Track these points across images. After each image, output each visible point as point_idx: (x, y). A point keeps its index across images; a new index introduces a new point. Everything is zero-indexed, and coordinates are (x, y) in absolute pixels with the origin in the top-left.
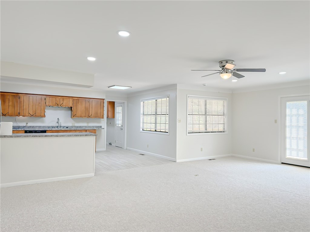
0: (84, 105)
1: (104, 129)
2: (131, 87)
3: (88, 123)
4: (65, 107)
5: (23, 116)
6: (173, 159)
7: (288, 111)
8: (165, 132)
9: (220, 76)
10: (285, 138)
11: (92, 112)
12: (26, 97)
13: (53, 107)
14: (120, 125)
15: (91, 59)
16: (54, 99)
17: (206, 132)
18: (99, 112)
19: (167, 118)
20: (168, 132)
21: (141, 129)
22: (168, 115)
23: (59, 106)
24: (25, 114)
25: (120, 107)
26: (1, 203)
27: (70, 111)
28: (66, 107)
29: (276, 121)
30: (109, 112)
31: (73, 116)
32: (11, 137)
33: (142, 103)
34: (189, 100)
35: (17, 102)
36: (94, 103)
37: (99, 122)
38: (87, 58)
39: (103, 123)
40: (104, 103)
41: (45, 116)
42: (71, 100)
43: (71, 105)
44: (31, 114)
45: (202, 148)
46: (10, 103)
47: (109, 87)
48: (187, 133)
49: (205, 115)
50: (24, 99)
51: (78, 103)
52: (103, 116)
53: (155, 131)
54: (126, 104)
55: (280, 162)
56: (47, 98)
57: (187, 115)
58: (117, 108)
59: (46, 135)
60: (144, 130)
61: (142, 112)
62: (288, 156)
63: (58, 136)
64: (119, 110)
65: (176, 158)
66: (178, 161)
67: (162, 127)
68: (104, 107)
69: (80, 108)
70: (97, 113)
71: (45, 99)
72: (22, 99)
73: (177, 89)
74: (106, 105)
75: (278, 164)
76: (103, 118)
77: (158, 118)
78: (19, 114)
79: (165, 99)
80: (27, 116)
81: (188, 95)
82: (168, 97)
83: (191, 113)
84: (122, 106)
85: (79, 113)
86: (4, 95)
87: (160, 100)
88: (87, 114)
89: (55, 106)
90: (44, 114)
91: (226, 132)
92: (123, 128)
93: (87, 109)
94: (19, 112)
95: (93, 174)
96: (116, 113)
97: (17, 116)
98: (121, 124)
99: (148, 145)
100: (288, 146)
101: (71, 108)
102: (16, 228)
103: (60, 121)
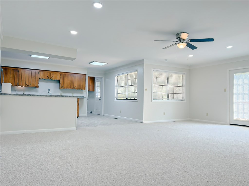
0: (69, 79)
1: (85, 98)
2: (107, 63)
3: (73, 93)
4: (54, 79)
5: (21, 86)
6: (141, 120)
7: (235, 82)
8: (134, 99)
9: (177, 46)
10: (233, 103)
11: (76, 84)
12: (24, 71)
13: (45, 79)
14: (99, 97)
15: (74, 33)
16: (46, 73)
17: (168, 100)
18: (82, 85)
19: (136, 88)
20: (136, 100)
21: (116, 99)
22: (137, 86)
23: (50, 79)
24: (23, 84)
25: (99, 82)
26: (1, 143)
27: (59, 84)
28: (56, 80)
29: (225, 90)
30: (90, 86)
31: (61, 87)
32: (10, 95)
33: (116, 77)
34: (154, 73)
35: (17, 75)
36: (78, 77)
37: (82, 93)
38: (70, 32)
39: (85, 94)
40: (85, 77)
41: (38, 87)
42: (59, 74)
43: (59, 78)
44: (27, 84)
45: (165, 113)
46: (11, 76)
47: (89, 63)
48: (152, 100)
49: (168, 85)
50: (22, 72)
51: (65, 77)
52: (85, 88)
53: (127, 99)
54: (103, 79)
55: (228, 123)
56: (41, 72)
57: (152, 85)
58: (96, 83)
59: (37, 95)
60: (118, 99)
61: (116, 85)
62: (235, 118)
63: (47, 96)
64: (98, 84)
65: (143, 120)
66: (144, 122)
67: (132, 96)
68: (86, 81)
69: (67, 81)
70: (80, 85)
71: (39, 73)
72: (20, 73)
73: (144, 64)
74: (87, 79)
75: (227, 125)
76: (85, 89)
77: (129, 88)
78: (18, 85)
79: (135, 73)
80: (24, 86)
81: (153, 69)
82: (137, 71)
83: (156, 83)
84: (100, 81)
85: (65, 85)
86: (6, 69)
87: (131, 74)
88: (72, 86)
89: (46, 79)
90: (38, 85)
91: (184, 100)
92: (101, 99)
93: (72, 82)
94: (18, 83)
95: (75, 128)
96: (96, 87)
97: (17, 86)
98: (100, 95)
99: (121, 111)
100: (235, 110)
101: (59, 80)
102: (10, 156)
103: (51, 91)
